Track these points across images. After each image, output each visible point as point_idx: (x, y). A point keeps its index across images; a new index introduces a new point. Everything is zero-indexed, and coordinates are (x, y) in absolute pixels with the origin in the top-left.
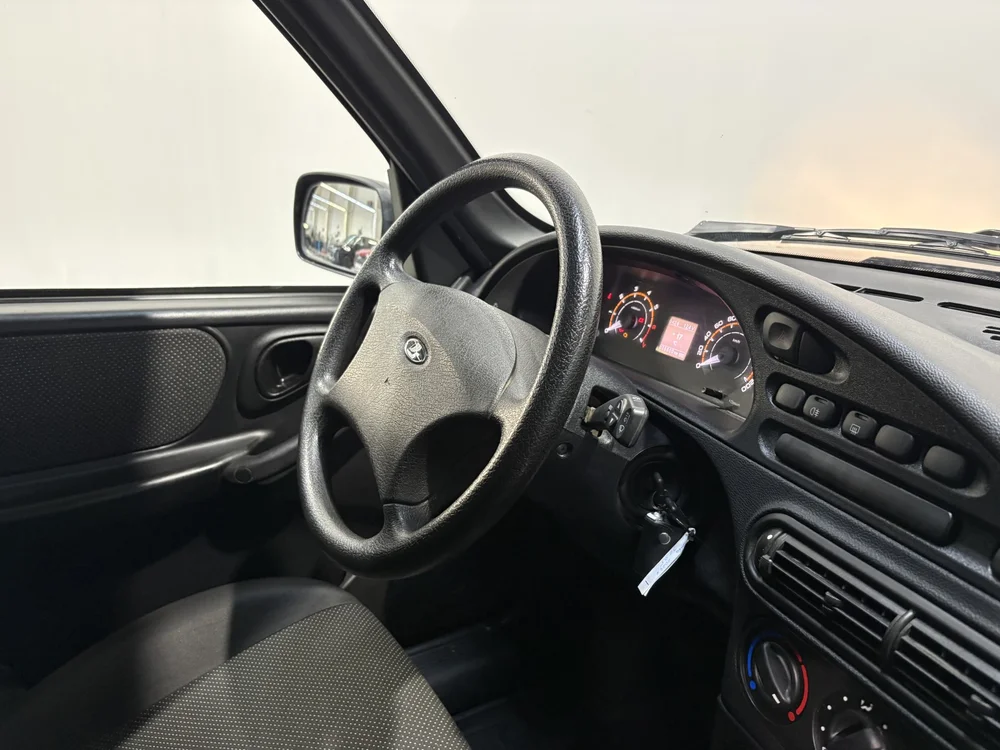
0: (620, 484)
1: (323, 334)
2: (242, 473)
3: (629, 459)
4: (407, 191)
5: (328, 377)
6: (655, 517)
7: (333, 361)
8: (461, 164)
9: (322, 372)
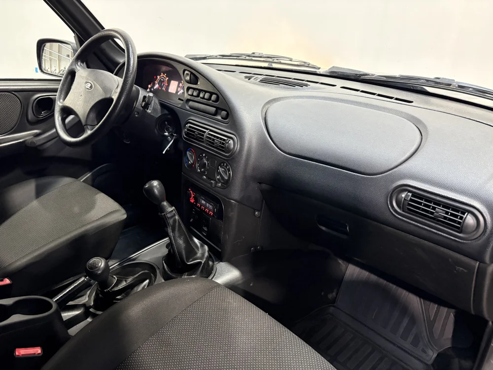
0: (156, 126)
1: (56, 95)
2: (33, 143)
3: (157, 117)
4: (81, 42)
5: (61, 101)
6: (166, 134)
7: (63, 96)
8: (99, 31)
9: (60, 99)
